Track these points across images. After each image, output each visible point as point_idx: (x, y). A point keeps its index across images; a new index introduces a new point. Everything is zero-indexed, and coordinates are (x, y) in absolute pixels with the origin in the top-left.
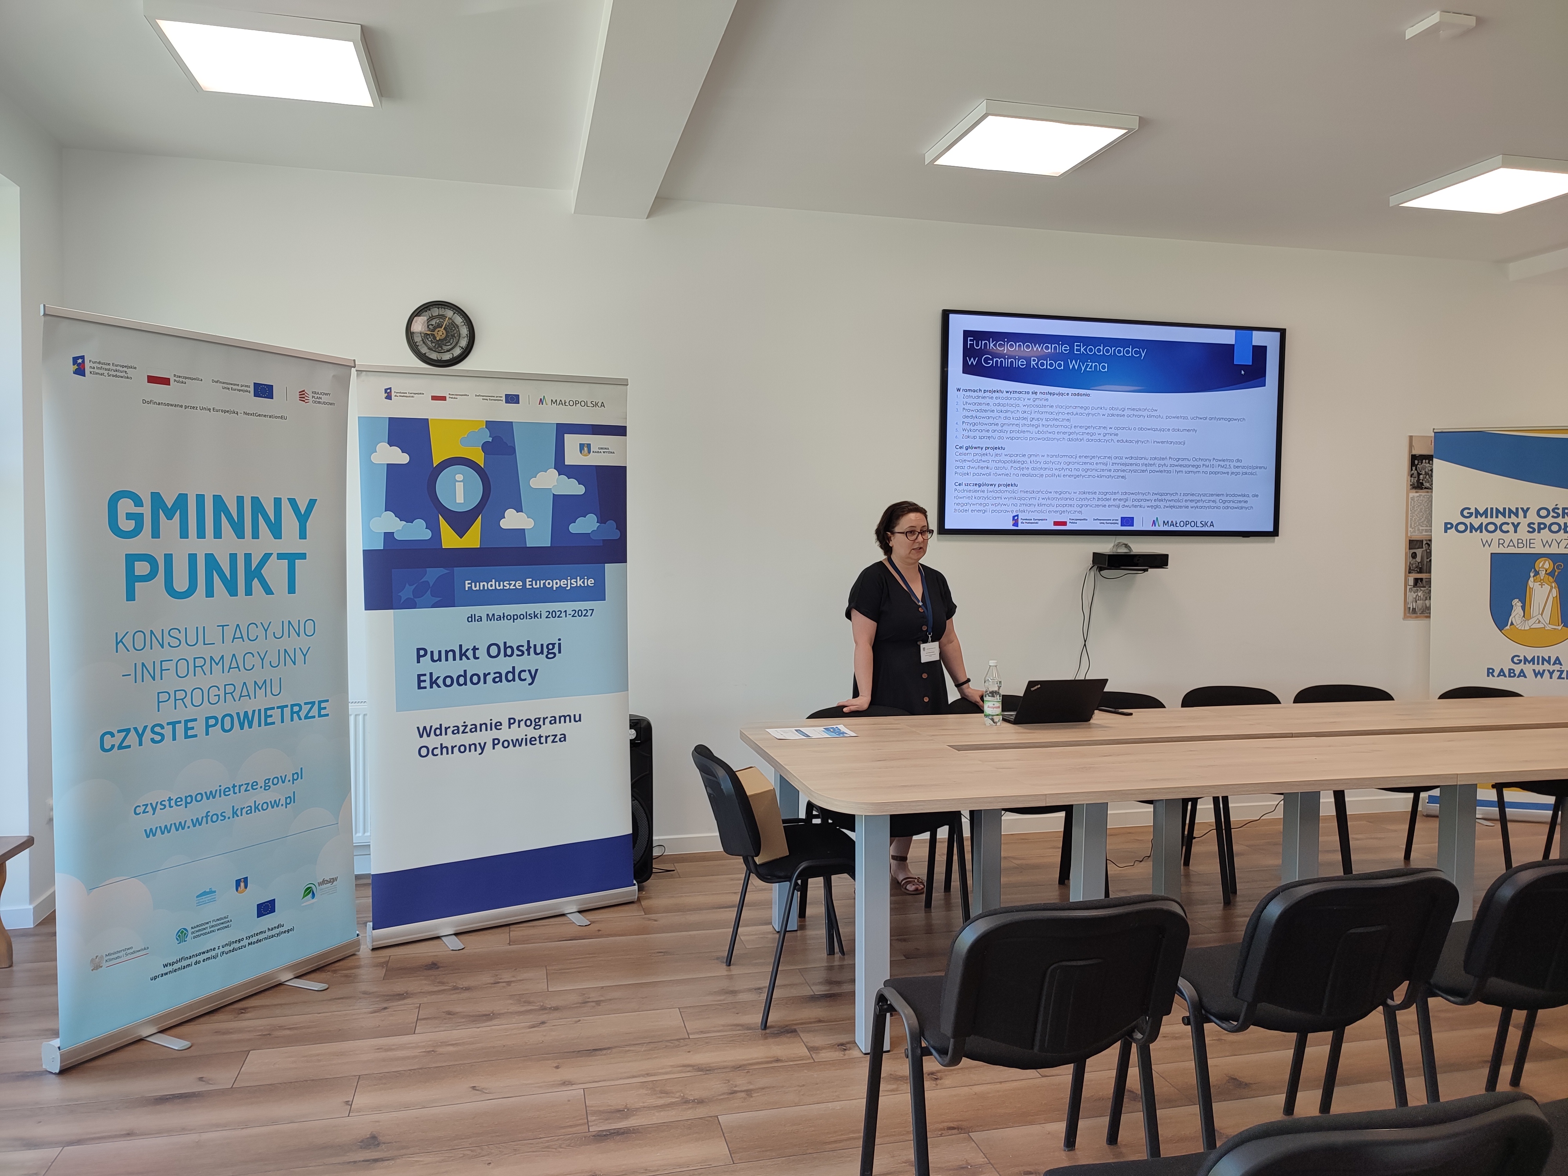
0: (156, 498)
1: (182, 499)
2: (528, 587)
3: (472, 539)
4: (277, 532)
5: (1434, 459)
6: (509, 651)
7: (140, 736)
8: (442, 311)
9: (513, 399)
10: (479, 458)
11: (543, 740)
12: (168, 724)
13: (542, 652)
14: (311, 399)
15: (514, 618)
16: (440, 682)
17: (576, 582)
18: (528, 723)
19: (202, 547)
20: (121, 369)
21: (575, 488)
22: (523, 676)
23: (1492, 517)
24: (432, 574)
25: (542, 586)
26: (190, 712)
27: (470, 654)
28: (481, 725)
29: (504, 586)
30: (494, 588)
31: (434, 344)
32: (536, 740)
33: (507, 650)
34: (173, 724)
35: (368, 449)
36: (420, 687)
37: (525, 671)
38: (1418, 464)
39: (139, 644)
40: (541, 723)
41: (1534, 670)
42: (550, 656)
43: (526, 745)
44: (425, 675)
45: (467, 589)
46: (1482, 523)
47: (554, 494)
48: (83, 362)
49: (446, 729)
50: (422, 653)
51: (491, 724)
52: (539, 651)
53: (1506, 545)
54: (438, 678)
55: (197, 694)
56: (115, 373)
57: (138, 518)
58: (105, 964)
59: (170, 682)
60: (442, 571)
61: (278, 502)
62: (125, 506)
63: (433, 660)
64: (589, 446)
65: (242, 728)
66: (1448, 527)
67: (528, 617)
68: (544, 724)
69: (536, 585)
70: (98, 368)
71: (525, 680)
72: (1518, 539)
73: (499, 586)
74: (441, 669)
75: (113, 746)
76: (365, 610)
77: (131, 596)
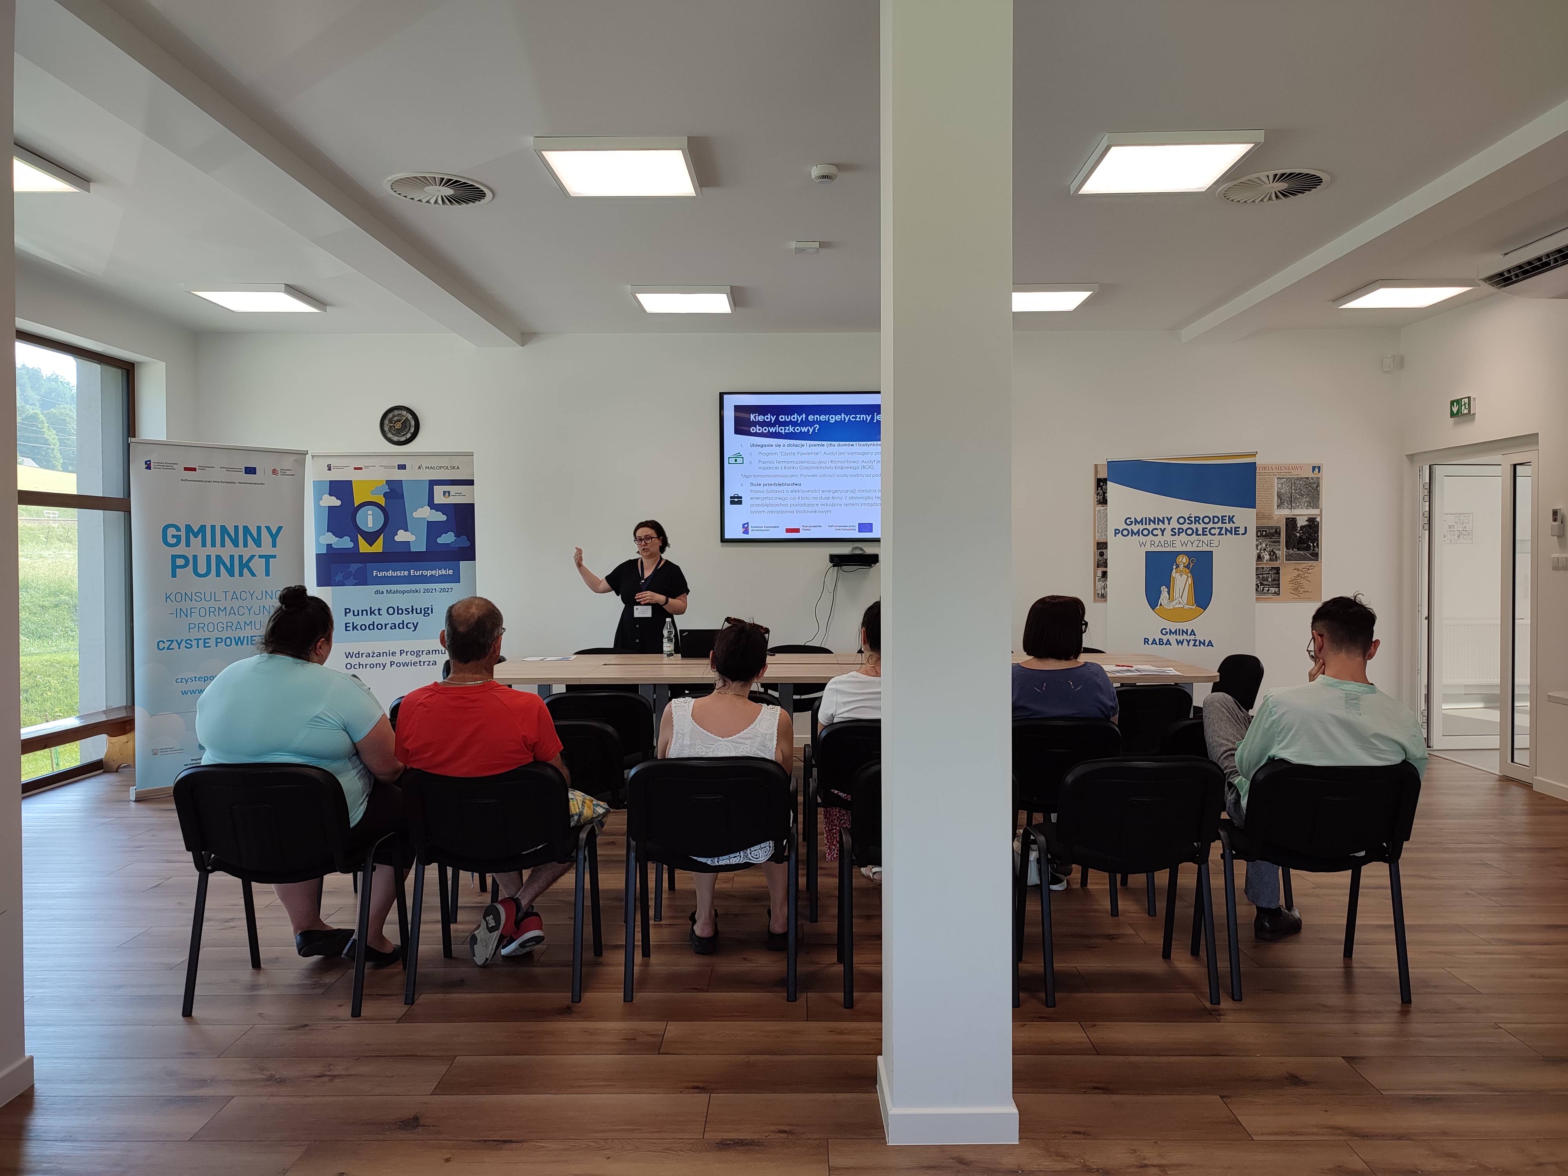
0: (188, 528)
1: (203, 528)
2: (412, 574)
3: (378, 547)
4: (258, 543)
5: (1108, 482)
6: (400, 611)
7: (179, 645)
8: (400, 412)
9: (402, 467)
10: (382, 502)
11: (422, 663)
14: (280, 473)
15: (403, 592)
17: (442, 572)
18: (412, 653)
19: (214, 552)
20: (170, 465)
22: (409, 626)
23: (1146, 524)
24: (354, 567)
25: (421, 574)
26: (207, 635)
27: (376, 612)
28: (383, 653)
29: (397, 574)
30: (391, 575)
31: (395, 432)
34: (198, 640)
35: (318, 498)
36: (346, 630)
37: (410, 623)
38: (1103, 485)
39: (179, 599)
40: (421, 653)
41: (1177, 640)
42: (426, 615)
43: (411, 666)
44: (349, 623)
45: (374, 575)
46: (1139, 529)
47: (428, 521)
48: (150, 463)
50: (348, 611)
52: (419, 612)
53: (1156, 545)
54: (357, 625)
56: (166, 467)
57: (178, 538)
58: (159, 754)
59: (195, 619)
60: (360, 565)
61: (259, 528)
62: (171, 531)
63: (354, 615)
64: (449, 492)
66: (1117, 532)
70: (157, 466)
72: (1164, 541)
73: (394, 574)
74: (359, 621)
75: (164, 648)
76: (317, 586)
77: (174, 575)
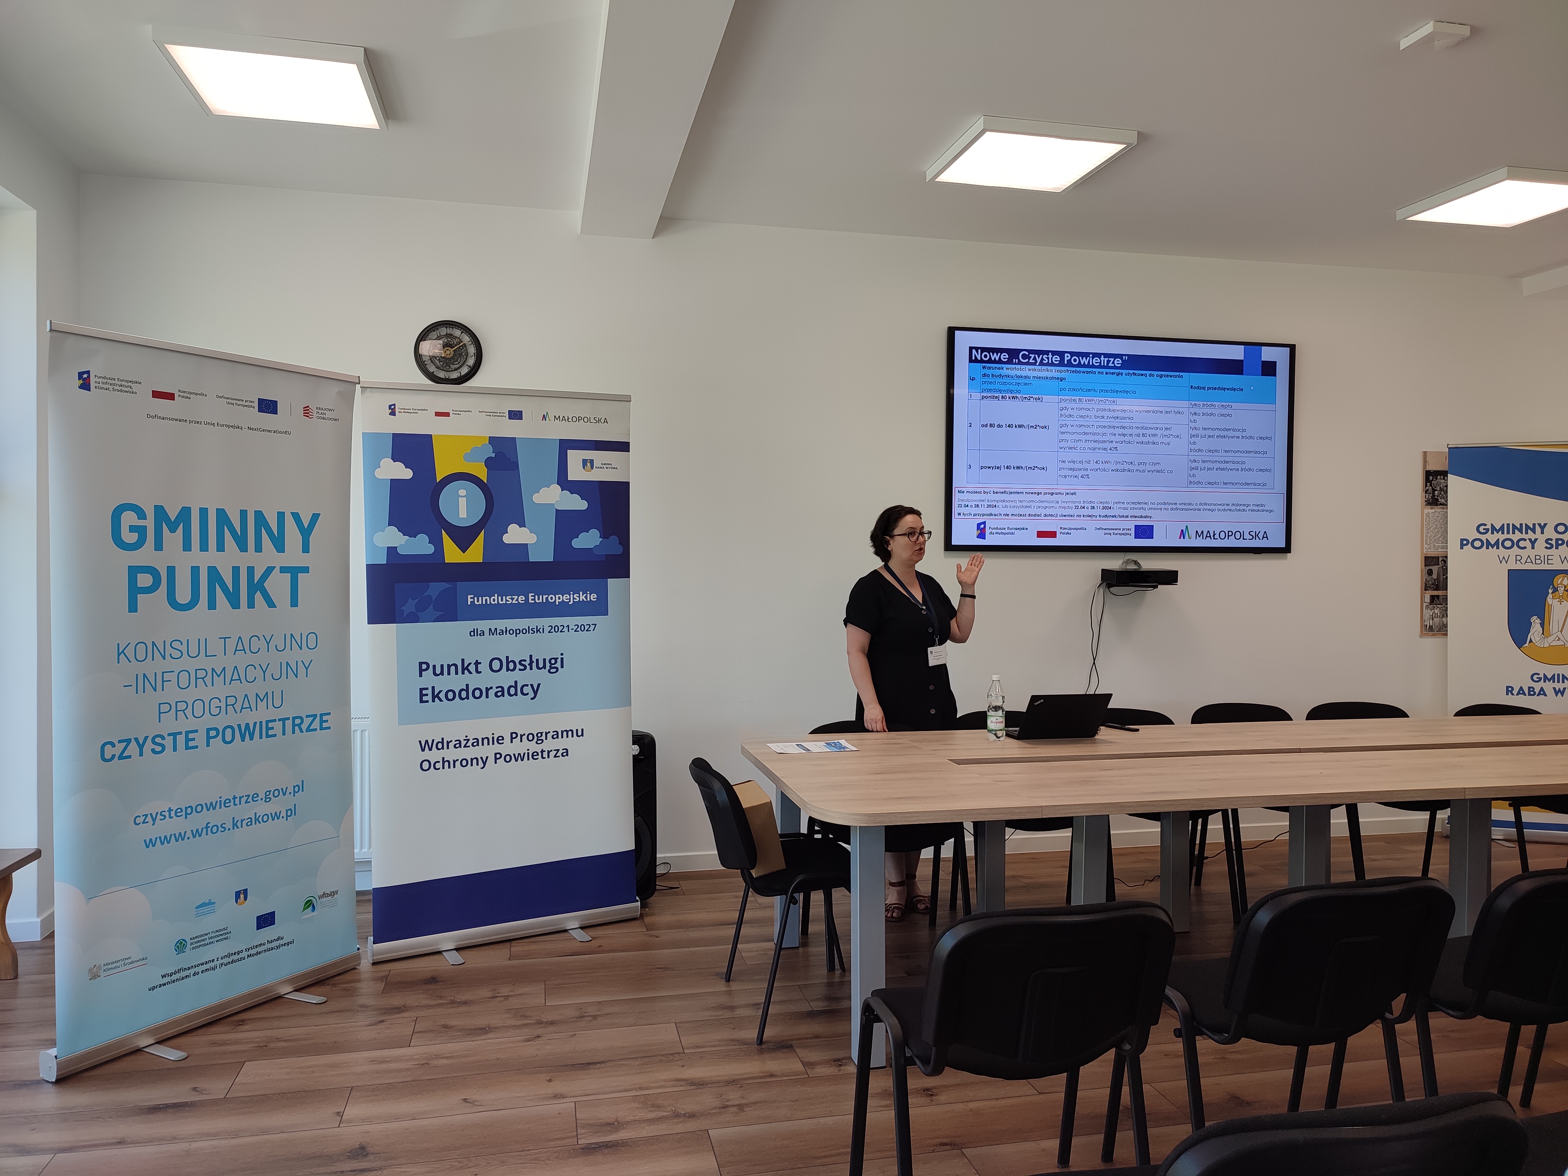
0: (160, 511)
1: (185, 512)
2: (530, 601)
3: (475, 553)
4: (280, 546)
5: (1449, 475)
6: (511, 666)
7: (141, 747)
8: (450, 331)
9: (515, 415)
10: (482, 473)
11: (545, 755)
12: (169, 735)
13: (544, 667)
14: (315, 415)
15: (517, 632)
16: (442, 696)
17: (579, 597)
18: (531, 737)
19: (204, 560)
20: (126, 384)
21: (577, 503)
22: (525, 690)
23: (1508, 533)
24: (435, 589)
25: (544, 601)
26: (190, 724)
27: (472, 668)
28: (483, 739)
29: (506, 600)
30: (496, 602)
31: (442, 363)
32: (538, 755)
33: (509, 665)
34: (174, 735)
35: (372, 464)
36: (422, 701)
37: (527, 685)
38: (1432, 480)
39: (141, 656)
40: (543, 738)
41: (1554, 689)
42: (552, 670)
43: (528, 759)
44: (427, 689)
45: (469, 603)
46: (1498, 539)
47: (556, 509)
48: (89, 377)
49: (448, 743)
50: (424, 666)
51: (493, 738)
52: (541, 665)
53: (1523, 561)
54: (440, 692)
55: (199, 706)
56: (120, 388)
57: (141, 531)
58: (102, 974)
59: (171, 693)
60: (444, 585)
61: (281, 516)
62: (129, 519)
63: (435, 674)
64: (592, 461)
65: (243, 740)
66: (1463, 543)
67: (531, 631)
68: (546, 739)
69: (539, 599)
70: (103, 383)
71: (528, 694)
72: (1536, 556)
73: (502, 600)
74: (443, 683)
75: (113, 756)
76: (368, 624)
77: (133, 607)
